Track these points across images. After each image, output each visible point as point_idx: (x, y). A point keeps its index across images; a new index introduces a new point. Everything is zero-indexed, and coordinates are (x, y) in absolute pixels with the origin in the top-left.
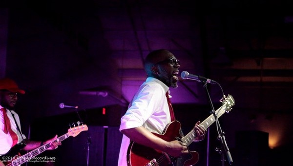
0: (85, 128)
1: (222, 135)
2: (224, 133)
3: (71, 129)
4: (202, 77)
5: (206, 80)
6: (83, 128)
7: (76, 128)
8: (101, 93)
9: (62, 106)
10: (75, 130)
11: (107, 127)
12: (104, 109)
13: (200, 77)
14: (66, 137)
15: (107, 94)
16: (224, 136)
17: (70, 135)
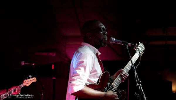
0: (34, 80)
1: (139, 84)
2: (141, 82)
3: (26, 81)
4: (125, 42)
5: (128, 44)
6: (33, 80)
7: (28, 80)
8: (51, 54)
9: (23, 63)
10: (28, 81)
11: (55, 78)
12: (53, 65)
13: (123, 41)
14: (22, 86)
15: (55, 54)
16: (141, 85)
17: (25, 85)
